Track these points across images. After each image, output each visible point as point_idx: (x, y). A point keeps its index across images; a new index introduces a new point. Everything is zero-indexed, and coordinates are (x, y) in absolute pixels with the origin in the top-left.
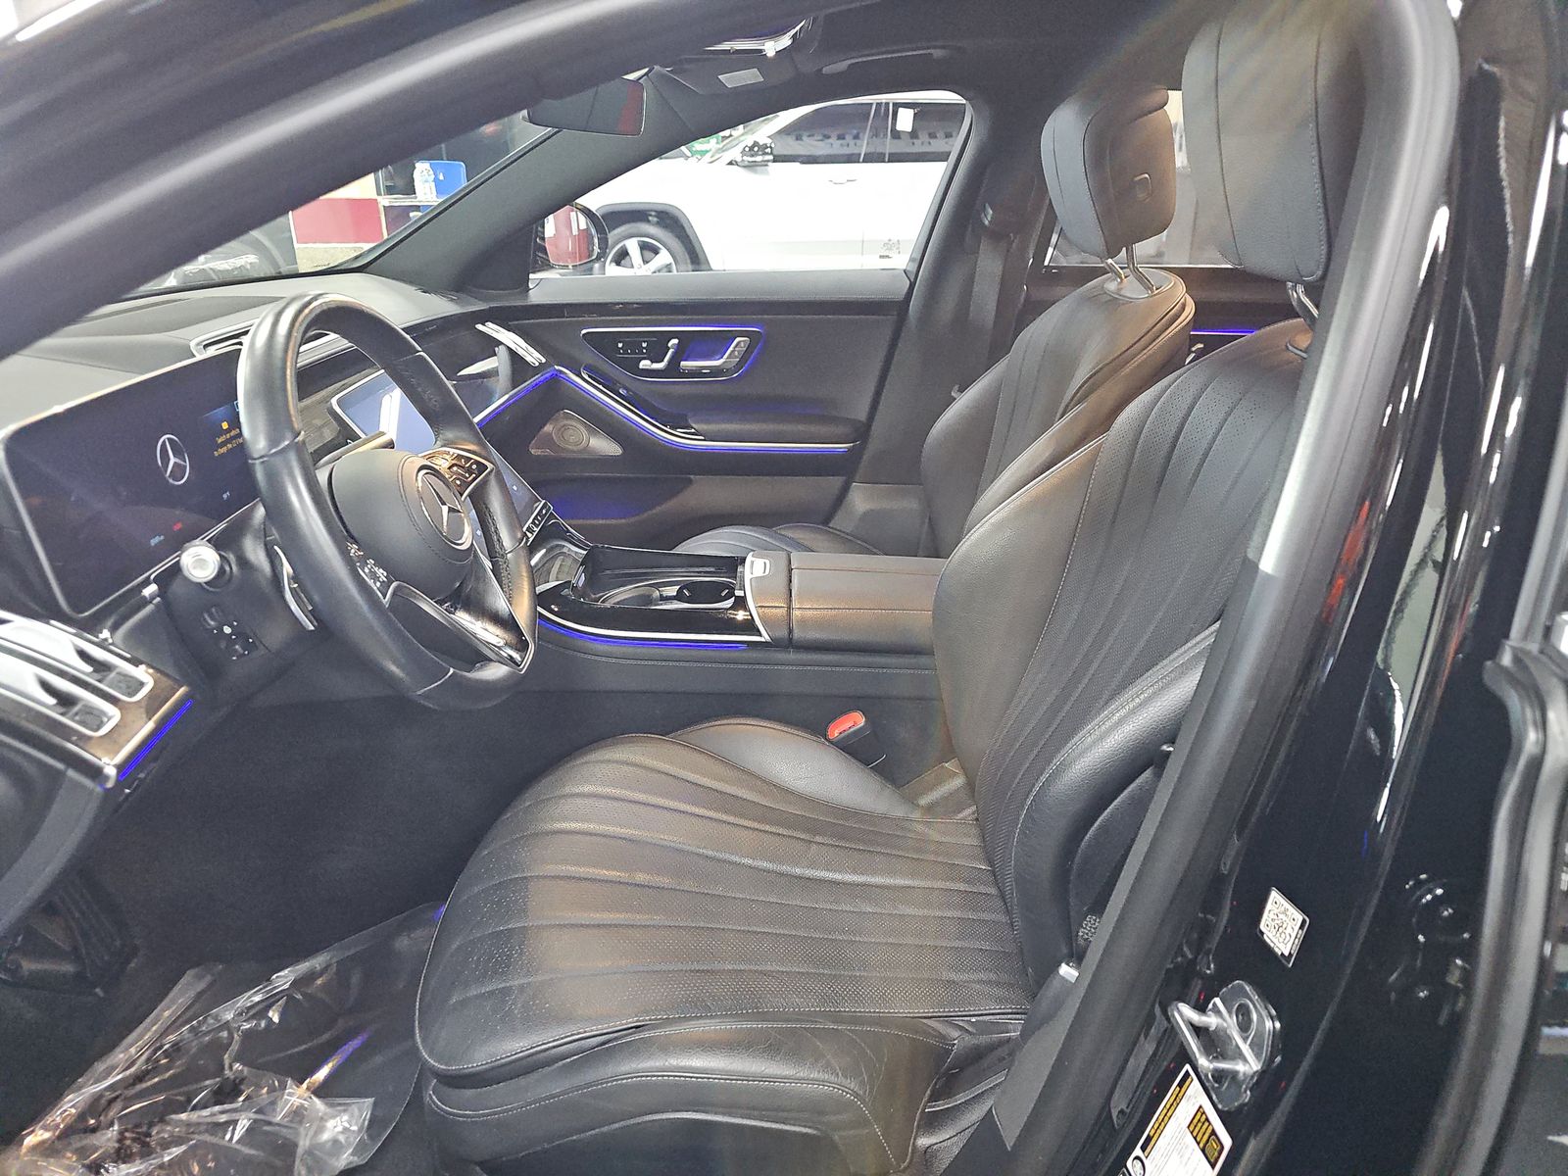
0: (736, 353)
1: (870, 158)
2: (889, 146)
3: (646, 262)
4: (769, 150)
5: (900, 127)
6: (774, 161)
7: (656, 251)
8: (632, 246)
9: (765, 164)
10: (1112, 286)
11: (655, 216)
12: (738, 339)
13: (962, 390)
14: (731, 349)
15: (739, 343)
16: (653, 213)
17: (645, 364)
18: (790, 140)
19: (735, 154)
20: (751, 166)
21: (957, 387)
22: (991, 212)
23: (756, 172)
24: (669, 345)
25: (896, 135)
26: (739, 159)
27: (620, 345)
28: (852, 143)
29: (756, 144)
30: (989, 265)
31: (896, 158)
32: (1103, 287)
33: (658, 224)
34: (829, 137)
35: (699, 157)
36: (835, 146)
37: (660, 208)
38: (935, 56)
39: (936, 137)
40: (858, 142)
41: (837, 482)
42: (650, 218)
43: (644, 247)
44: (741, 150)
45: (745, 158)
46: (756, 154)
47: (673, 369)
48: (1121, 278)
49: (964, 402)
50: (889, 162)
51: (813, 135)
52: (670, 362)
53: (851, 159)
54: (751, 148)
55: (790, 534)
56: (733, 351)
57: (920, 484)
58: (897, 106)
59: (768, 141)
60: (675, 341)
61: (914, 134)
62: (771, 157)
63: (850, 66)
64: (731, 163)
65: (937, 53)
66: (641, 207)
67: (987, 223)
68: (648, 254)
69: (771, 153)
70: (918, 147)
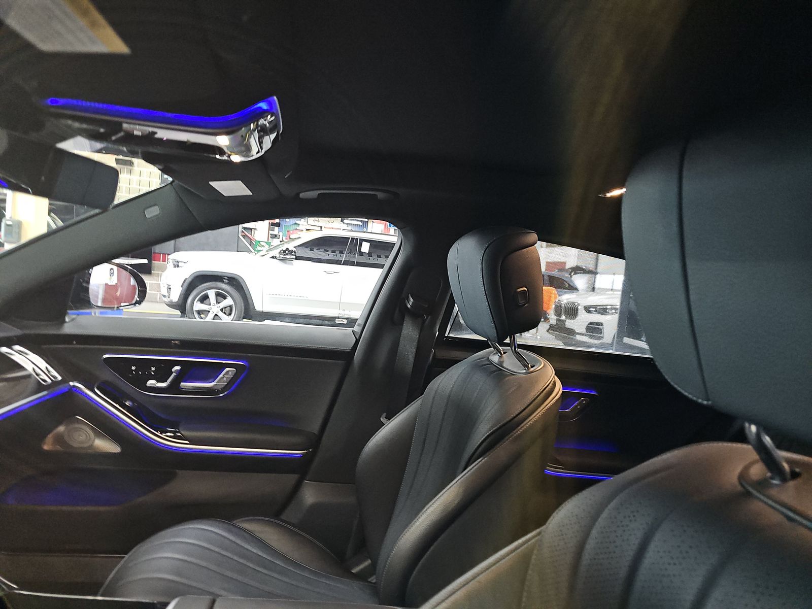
0: (225, 379)
1: (346, 263)
2: (357, 258)
3: (218, 302)
4: (294, 253)
5: (363, 250)
6: (296, 259)
7: (225, 297)
8: (212, 294)
9: (291, 260)
10: (495, 358)
11: (227, 280)
12: (227, 369)
13: (389, 418)
14: (221, 375)
15: (228, 372)
16: (226, 278)
17: (151, 383)
18: (308, 250)
19: (275, 253)
20: (283, 260)
21: (384, 415)
22: (412, 300)
23: (285, 263)
24: (173, 370)
25: (361, 254)
26: (277, 255)
27: (133, 368)
28: (338, 255)
29: (287, 249)
30: (409, 332)
31: (359, 264)
32: (488, 358)
33: (228, 284)
34: (328, 251)
35: (256, 253)
36: (331, 256)
37: (229, 275)
38: (379, 196)
39: (381, 257)
40: (342, 255)
41: (292, 478)
42: (224, 280)
43: (218, 295)
44: (279, 251)
45: (281, 256)
46: (287, 254)
47: (174, 387)
48: (501, 353)
49: (390, 427)
50: (356, 266)
51: (319, 249)
52: (172, 382)
53: (338, 262)
54: (284, 251)
55: (246, 526)
56: (222, 378)
57: (354, 484)
58: (362, 240)
59: (294, 249)
60: (177, 368)
61: (370, 254)
62: (294, 257)
63: (319, 194)
64: (272, 257)
65: (380, 195)
66: (220, 274)
67: (409, 306)
68: (220, 299)
69: (295, 255)
70: (371, 261)
